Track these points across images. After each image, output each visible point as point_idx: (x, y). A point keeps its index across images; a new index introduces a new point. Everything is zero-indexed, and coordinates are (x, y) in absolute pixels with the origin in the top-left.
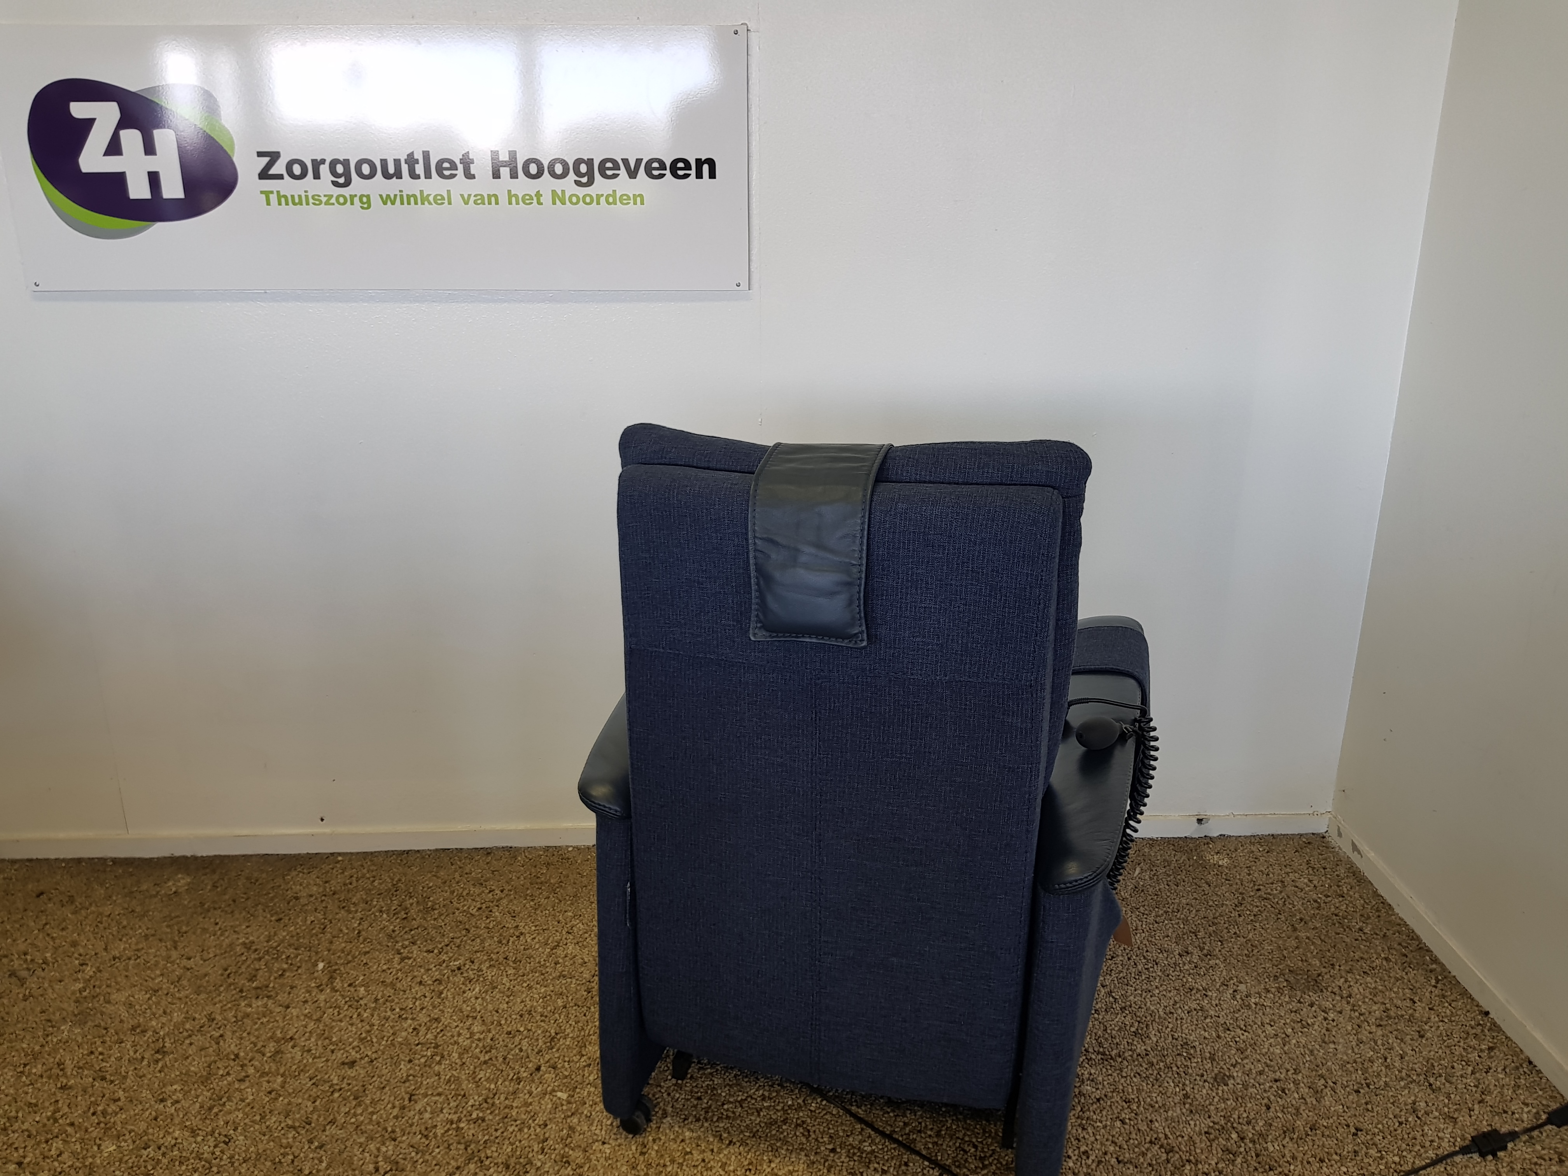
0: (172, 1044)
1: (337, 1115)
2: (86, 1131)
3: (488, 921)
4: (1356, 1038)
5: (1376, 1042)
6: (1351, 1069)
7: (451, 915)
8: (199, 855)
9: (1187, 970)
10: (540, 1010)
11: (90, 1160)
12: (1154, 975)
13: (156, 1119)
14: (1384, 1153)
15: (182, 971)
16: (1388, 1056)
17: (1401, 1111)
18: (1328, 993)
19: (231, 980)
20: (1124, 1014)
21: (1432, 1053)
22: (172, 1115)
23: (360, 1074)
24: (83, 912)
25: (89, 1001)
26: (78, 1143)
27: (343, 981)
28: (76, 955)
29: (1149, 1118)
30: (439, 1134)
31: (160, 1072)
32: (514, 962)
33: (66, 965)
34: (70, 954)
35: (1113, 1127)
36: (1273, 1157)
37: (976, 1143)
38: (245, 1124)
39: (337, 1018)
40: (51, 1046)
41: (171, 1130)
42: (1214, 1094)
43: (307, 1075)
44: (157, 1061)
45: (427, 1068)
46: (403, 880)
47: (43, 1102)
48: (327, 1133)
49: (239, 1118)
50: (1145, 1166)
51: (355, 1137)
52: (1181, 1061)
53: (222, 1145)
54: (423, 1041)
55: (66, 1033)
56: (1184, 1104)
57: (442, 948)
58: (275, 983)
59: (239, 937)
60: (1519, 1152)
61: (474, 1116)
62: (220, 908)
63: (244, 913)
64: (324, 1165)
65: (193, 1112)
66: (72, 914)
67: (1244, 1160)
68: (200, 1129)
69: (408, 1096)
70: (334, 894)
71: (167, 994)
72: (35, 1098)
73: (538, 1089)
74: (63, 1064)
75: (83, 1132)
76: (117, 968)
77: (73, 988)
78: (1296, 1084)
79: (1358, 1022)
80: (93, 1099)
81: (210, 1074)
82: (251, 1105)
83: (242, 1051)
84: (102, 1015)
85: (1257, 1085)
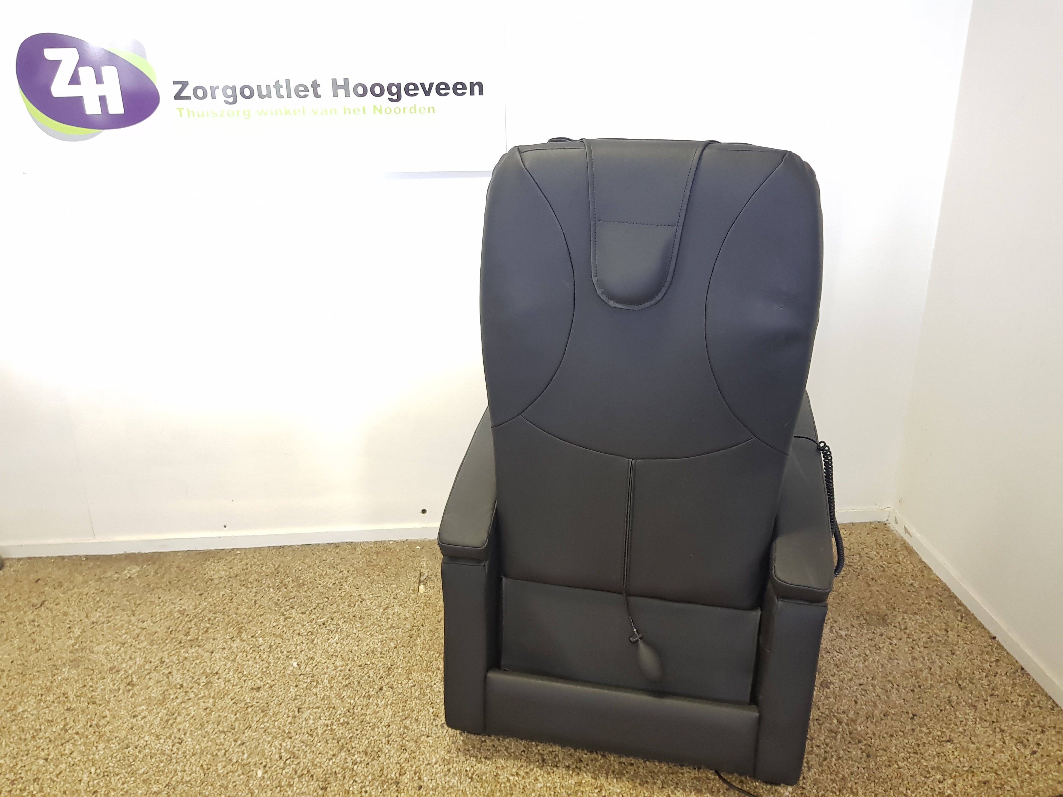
0: (137, 679)
1: (251, 723)
2: (87, 737)
3: (340, 592)
4: (911, 656)
5: (924, 659)
6: (909, 676)
7: (316, 589)
8: (143, 552)
10: (379, 650)
11: (92, 756)
13: (132, 728)
14: (931, 729)
15: (139, 630)
16: (932, 667)
17: (941, 702)
18: (892, 627)
19: (173, 636)
21: (961, 664)
22: (142, 726)
23: (264, 696)
24: (70, 593)
25: (80, 651)
26: (82, 745)
27: (247, 634)
28: (67, 621)
30: (320, 734)
31: (131, 697)
32: (360, 619)
33: (62, 628)
34: (64, 621)
36: (861, 734)
38: (191, 730)
39: (246, 659)
40: (57, 682)
42: (821, 695)
43: (229, 697)
44: (129, 691)
45: (308, 690)
46: (282, 565)
47: (57, 719)
48: (246, 735)
49: (187, 727)
51: (265, 737)
53: (177, 744)
54: (303, 672)
55: (66, 673)
57: (311, 611)
58: (202, 636)
59: (176, 606)
60: (1016, 727)
61: (342, 721)
62: (161, 587)
63: (177, 591)
64: (246, 756)
65: (156, 724)
66: (62, 594)
67: (842, 737)
68: (162, 735)
69: (297, 709)
70: (236, 576)
71: (131, 646)
72: (51, 716)
73: (383, 702)
74: (67, 694)
75: (85, 739)
76: (96, 629)
77: (68, 643)
78: (873, 686)
79: (912, 645)
80: (89, 716)
81: (165, 698)
82: (194, 718)
83: (185, 682)
84: (89, 661)
85: (849, 688)
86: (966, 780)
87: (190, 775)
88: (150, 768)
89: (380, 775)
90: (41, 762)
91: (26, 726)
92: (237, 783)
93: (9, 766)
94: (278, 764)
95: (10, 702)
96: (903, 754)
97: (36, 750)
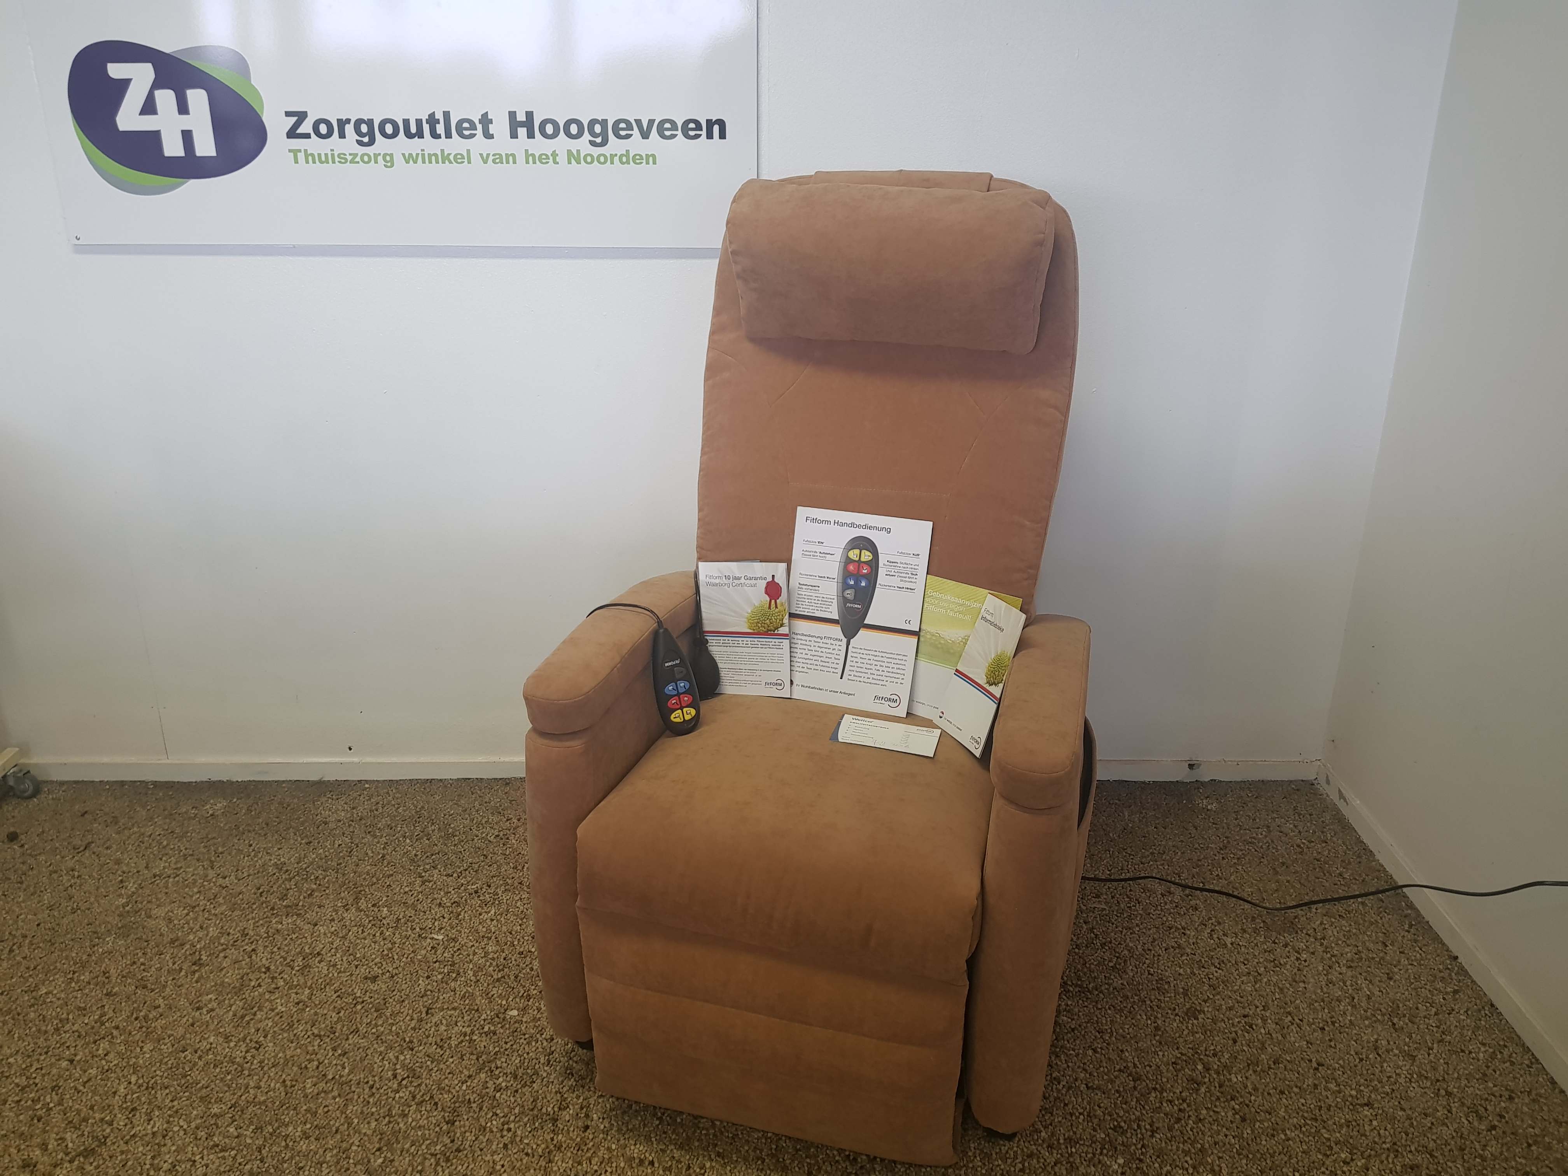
0: (208, 956)
1: (359, 1026)
2: (130, 1034)
3: (504, 848)
4: (1326, 978)
5: (1345, 983)
6: (1319, 1008)
7: (470, 842)
8: (235, 780)
9: (1168, 909)
11: (134, 1060)
12: (1136, 913)
13: (193, 1025)
14: (1342, 1087)
15: (218, 889)
16: (1356, 996)
17: (1363, 1048)
18: (1303, 935)
19: (263, 899)
20: (1104, 950)
21: (1399, 994)
22: (207, 1022)
23: (381, 988)
24: (127, 833)
25: (132, 915)
26: (122, 1044)
27: (367, 902)
29: (1120, 1048)
30: (453, 1045)
31: (197, 982)
33: (111, 881)
34: (114, 872)
35: (1085, 1055)
36: (1236, 1088)
38: (274, 1032)
39: (362, 936)
40: (97, 955)
41: (206, 1036)
42: (1184, 1028)
43: (332, 988)
44: (194, 972)
45: (444, 984)
46: (426, 807)
48: (351, 1042)
49: (269, 1026)
50: (1113, 1091)
51: (376, 1046)
52: (1155, 995)
53: (253, 1050)
54: (441, 958)
55: (110, 944)
56: (1155, 1035)
57: (461, 872)
58: (304, 902)
59: (272, 858)
60: (1472, 1089)
61: (486, 1029)
62: (254, 830)
63: (276, 836)
64: (347, 1071)
65: (227, 1020)
66: (116, 833)
67: (1207, 1090)
69: (426, 1009)
70: (360, 820)
71: (204, 910)
72: (84, 1003)
74: (108, 972)
75: (127, 1035)
76: (157, 885)
77: (117, 903)
78: (1264, 1020)
79: (1329, 963)
80: (135, 1005)
81: (242, 985)
82: (280, 1015)
83: (273, 964)
84: (143, 928)
85: (1226, 1020)
86: (1385, 1162)
87: (267, 1093)
88: (212, 1082)
89: (531, 1107)
90: (64, 1064)
91: (49, 1013)
92: (330, 1108)
93: (20, 1066)
94: (389, 1084)
95: (31, 980)
96: (1295, 1119)
97: (59, 1047)
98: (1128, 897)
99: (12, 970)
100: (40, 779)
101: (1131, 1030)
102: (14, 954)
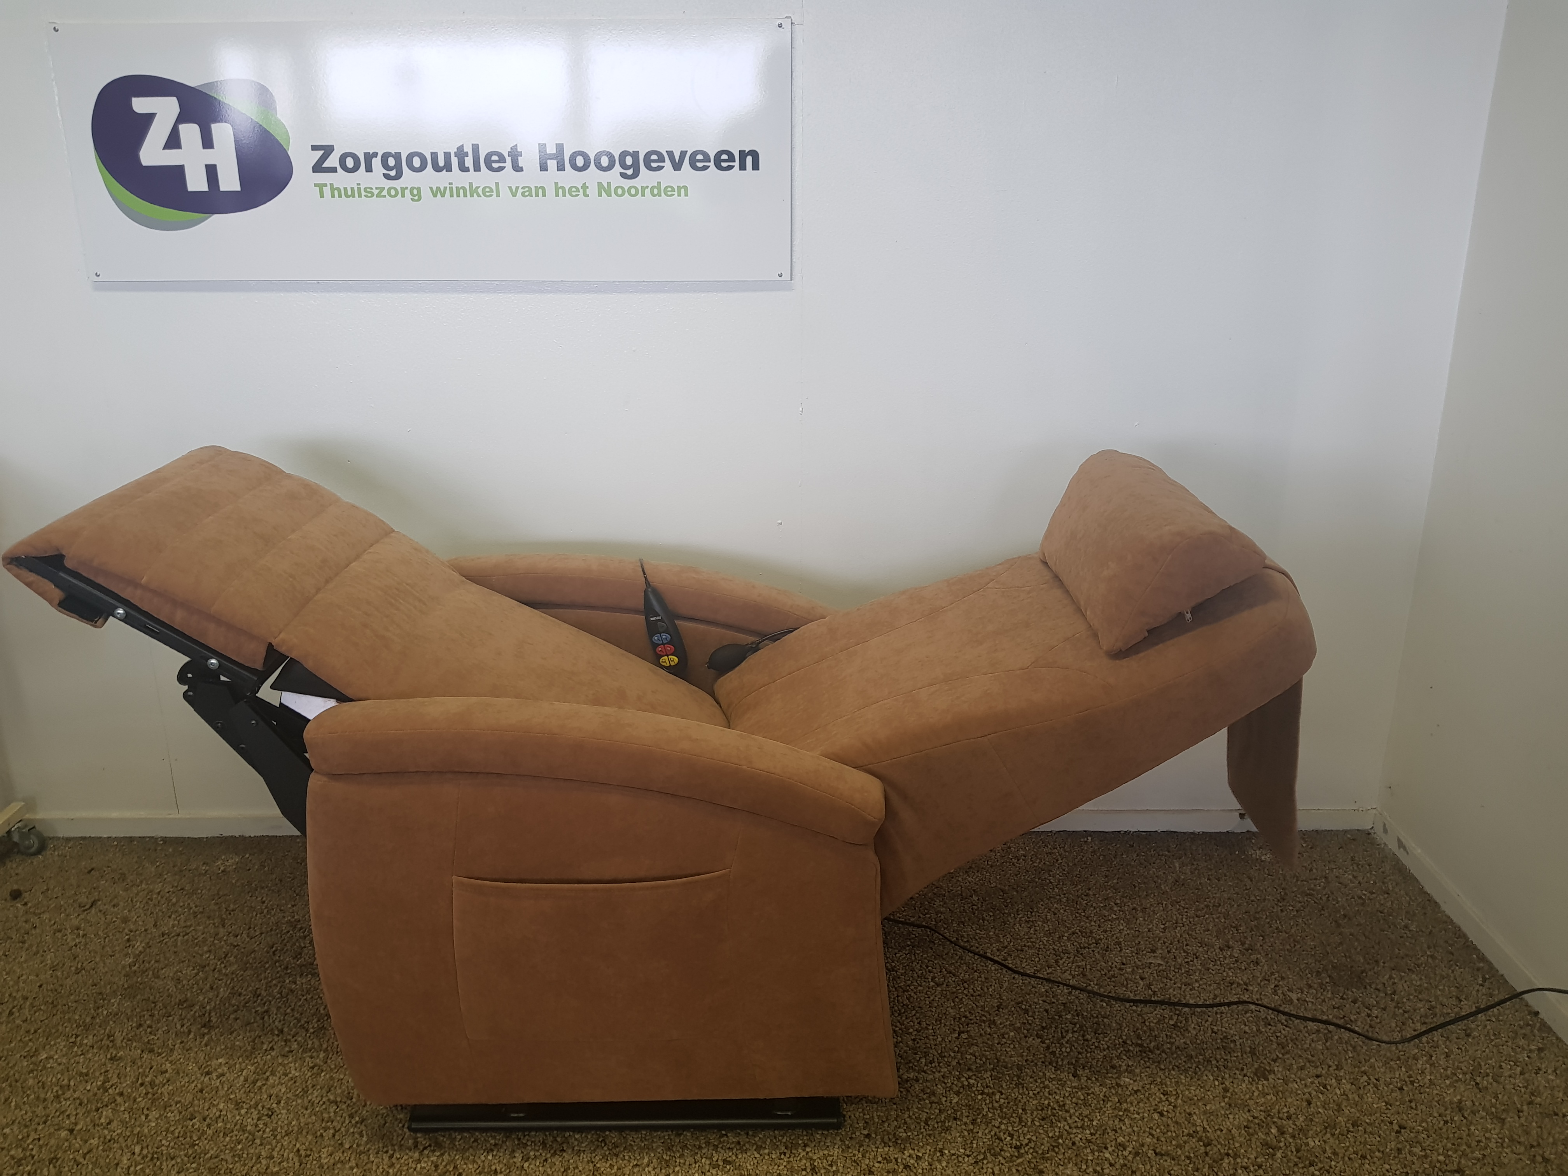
0: (218, 1018)
2: (135, 1100)
4: (1400, 1035)
6: (1395, 1066)
8: (247, 836)
9: (1227, 964)
11: (138, 1129)
12: (1194, 968)
13: (201, 1091)
14: (1429, 1152)
15: (228, 948)
17: (1446, 1110)
18: (1372, 990)
19: (276, 958)
21: (1479, 1052)
22: (217, 1087)
24: (135, 890)
25: (139, 975)
26: (126, 1112)
29: (1188, 1111)
31: (206, 1045)
33: (117, 940)
34: (121, 930)
35: (1152, 1119)
36: (1314, 1153)
37: (1012, 1132)
38: (288, 1098)
40: (101, 1018)
42: (1254, 1089)
44: (204, 1035)
47: (94, 1072)
48: (368, 1108)
49: (282, 1092)
50: (1183, 1158)
52: (1221, 1054)
53: (265, 1118)
55: (116, 1005)
56: (1224, 1097)
62: (266, 887)
64: (365, 1139)
65: (238, 1085)
66: (124, 891)
67: (1283, 1155)
68: (244, 1102)
71: (214, 970)
72: (87, 1068)
74: (113, 1036)
75: (131, 1102)
76: (166, 944)
77: (123, 962)
78: (1338, 1080)
79: (1403, 1019)
80: (141, 1070)
81: (254, 1049)
82: (294, 1080)
83: (286, 1026)
84: (151, 990)
85: (1298, 1081)
87: (280, 1163)
88: (221, 1151)
90: (64, 1134)
91: (49, 1080)
95: (30, 1044)
97: (59, 1116)
98: (1185, 952)
99: (10, 1034)
100: (46, 835)
101: (1198, 1091)
102: (13, 1017)
